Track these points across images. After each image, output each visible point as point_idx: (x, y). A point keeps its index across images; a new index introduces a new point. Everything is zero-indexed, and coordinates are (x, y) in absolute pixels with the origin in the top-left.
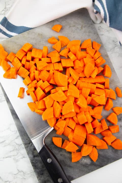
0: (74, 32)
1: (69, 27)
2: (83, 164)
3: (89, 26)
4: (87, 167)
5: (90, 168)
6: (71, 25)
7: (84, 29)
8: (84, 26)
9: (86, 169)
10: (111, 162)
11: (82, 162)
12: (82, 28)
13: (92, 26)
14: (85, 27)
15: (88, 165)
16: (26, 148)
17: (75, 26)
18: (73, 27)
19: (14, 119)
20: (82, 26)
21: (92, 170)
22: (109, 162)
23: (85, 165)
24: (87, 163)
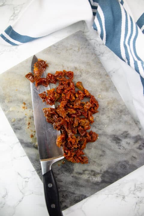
0: (71, 55)
1: (67, 51)
2: (94, 183)
3: (86, 48)
4: (98, 185)
5: (101, 185)
6: (68, 49)
7: (81, 51)
8: (80, 47)
9: (97, 187)
10: (121, 178)
11: (93, 181)
12: (79, 49)
13: (88, 47)
14: (82, 49)
15: (99, 183)
16: (38, 174)
17: (72, 49)
18: (70, 50)
19: (23, 148)
20: (79, 48)
21: (103, 187)
22: (118, 178)
23: (97, 184)
24: (98, 181)
